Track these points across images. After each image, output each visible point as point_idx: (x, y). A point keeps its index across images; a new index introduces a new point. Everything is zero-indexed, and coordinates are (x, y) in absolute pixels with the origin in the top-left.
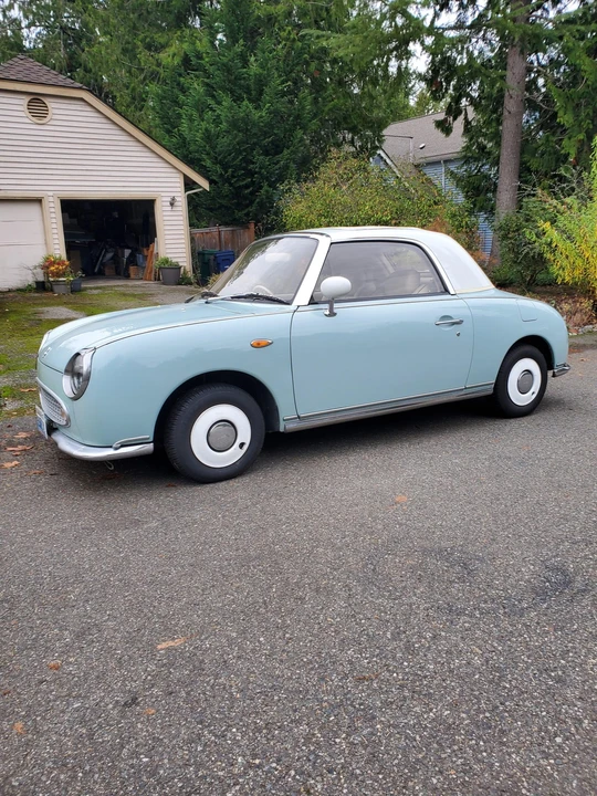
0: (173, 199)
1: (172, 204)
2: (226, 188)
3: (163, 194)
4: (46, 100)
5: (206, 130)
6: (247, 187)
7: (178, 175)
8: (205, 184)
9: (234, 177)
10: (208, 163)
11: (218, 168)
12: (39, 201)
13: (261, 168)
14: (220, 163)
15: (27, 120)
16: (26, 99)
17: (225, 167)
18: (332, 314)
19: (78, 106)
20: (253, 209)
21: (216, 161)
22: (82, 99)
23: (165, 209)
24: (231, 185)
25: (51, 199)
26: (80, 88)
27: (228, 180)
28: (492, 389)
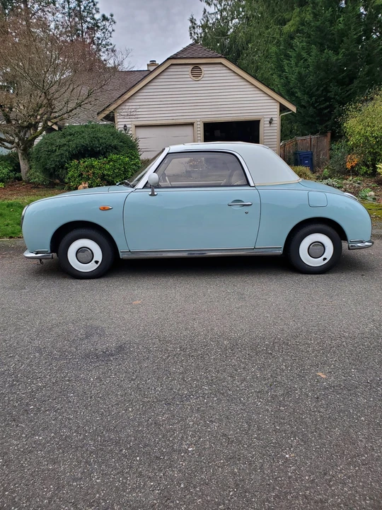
0: (271, 119)
1: (270, 123)
2: (311, 110)
3: (265, 116)
4: (201, 67)
5: (299, 73)
6: (326, 108)
7: (276, 104)
8: (293, 109)
9: (316, 102)
10: (299, 94)
11: (306, 97)
12: (192, 124)
13: (335, 95)
14: (308, 94)
15: (190, 79)
16: (191, 67)
17: (311, 96)
18: (153, 195)
19: (219, 68)
20: (329, 123)
21: (304, 93)
22: (221, 63)
23: (265, 126)
24: (315, 108)
25: (199, 123)
26: (220, 57)
27: (313, 105)
28: (281, 252)
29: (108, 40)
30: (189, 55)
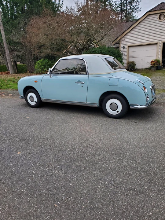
4: (164, 14)
12: (156, 44)
25: (160, 43)
28: (98, 105)
29: (138, 6)
30: (159, 9)
